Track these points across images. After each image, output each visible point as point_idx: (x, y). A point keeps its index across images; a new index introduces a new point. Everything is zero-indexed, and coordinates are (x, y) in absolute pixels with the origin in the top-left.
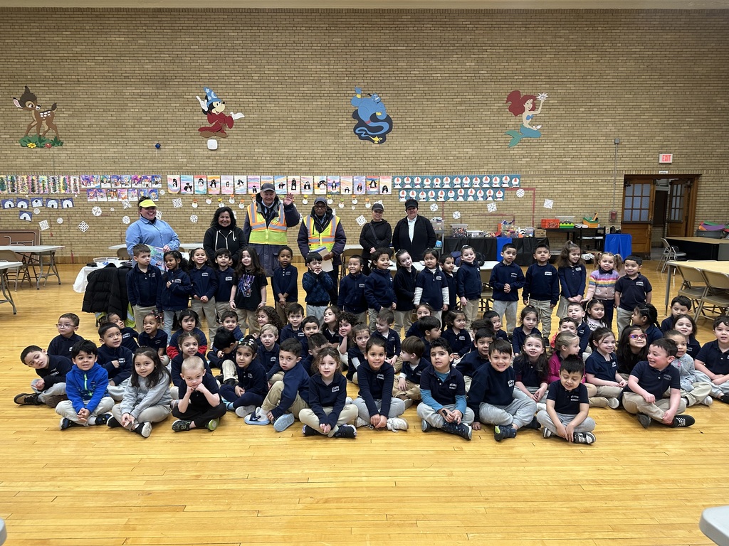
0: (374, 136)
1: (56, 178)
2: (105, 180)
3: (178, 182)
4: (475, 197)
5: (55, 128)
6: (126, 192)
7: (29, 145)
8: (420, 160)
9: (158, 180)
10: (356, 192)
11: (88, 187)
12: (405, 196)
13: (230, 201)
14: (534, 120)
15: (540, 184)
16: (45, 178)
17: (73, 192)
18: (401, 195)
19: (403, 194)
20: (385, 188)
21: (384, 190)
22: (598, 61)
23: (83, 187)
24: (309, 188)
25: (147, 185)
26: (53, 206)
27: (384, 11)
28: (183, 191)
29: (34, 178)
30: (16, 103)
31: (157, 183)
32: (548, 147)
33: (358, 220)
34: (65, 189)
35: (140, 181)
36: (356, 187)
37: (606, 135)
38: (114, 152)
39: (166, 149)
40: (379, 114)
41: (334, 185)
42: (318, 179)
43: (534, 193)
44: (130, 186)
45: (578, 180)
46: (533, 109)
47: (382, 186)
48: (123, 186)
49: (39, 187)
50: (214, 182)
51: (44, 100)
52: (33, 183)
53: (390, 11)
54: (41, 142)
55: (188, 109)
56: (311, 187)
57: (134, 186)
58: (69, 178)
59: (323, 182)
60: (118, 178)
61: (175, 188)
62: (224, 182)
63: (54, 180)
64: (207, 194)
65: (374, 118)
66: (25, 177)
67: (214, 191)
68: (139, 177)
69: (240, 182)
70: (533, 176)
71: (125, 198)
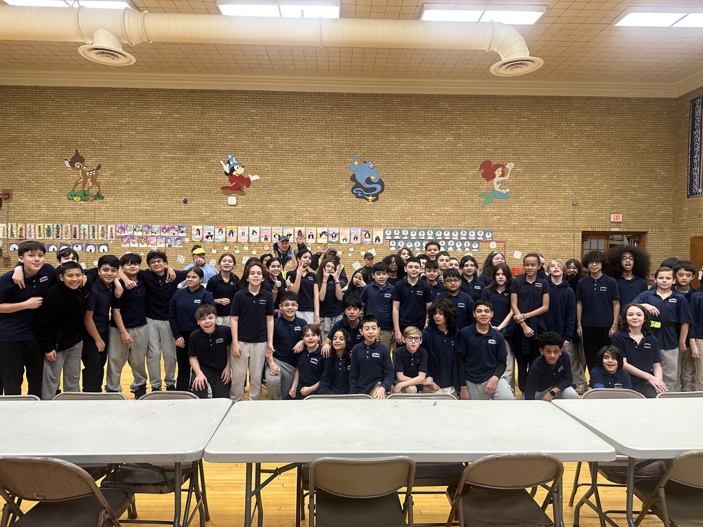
0: (369, 196)
1: (96, 227)
2: (137, 229)
3: (201, 232)
4: (455, 248)
5: (98, 184)
6: (155, 239)
7: (75, 199)
8: (407, 215)
9: (184, 229)
10: (353, 241)
11: (123, 234)
12: (394, 245)
13: (245, 248)
14: (503, 184)
15: (510, 238)
16: (86, 227)
17: (109, 239)
18: (391, 245)
19: (393, 244)
20: (378, 239)
21: (376, 240)
22: (556, 138)
23: (118, 234)
24: (313, 238)
25: (174, 234)
26: (91, 250)
27: (378, 95)
28: (205, 240)
29: (76, 226)
30: (67, 163)
31: (182, 232)
32: (516, 207)
33: (354, 265)
34: (103, 236)
35: (168, 230)
36: (353, 237)
37: (565, 198)
38: (147, 206)
39: (191, 204)
40: (373, 178)
41: (334, 235)
42: (320, 230)
43: (505, 245)
44: (159, 234)
45: (543, 235)
46: (503, 175)
47: (375, 237)
48: (153, 234)
49: (80, 234)
50: (231, 232)
51: (91, 162)
52: (75, 231)
53: (383, 95)
54: (85, 196)
55: (213, 171)
56: (315, 237)
57: (162, 234)
58: (107, 227)
59: (325, 232)
60: (149, 228)
61: (198, 236)
62: (240, 232)
63: (94, 228)
64: (226, 242)
65: (369, 181)
66: (69, 225)
67: (232, 239)
68: (168, 226)
69: (254, 231)
70: (504, 231)
71: (154, 244)
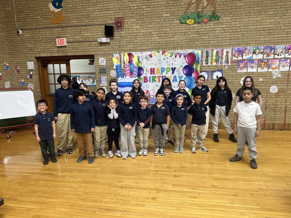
1: (210, 51)
2: (257, 51)
5: (214, 3)
7: (188, 22)
11: (240, 58)
17: (224, 64)
34: (217, 61)
44: (283, 56)
48: (276, 56)
54: (199, 18)
58: (222, 51)
60: (271, 49)
63: (207, 54)
71: (275, 68)
